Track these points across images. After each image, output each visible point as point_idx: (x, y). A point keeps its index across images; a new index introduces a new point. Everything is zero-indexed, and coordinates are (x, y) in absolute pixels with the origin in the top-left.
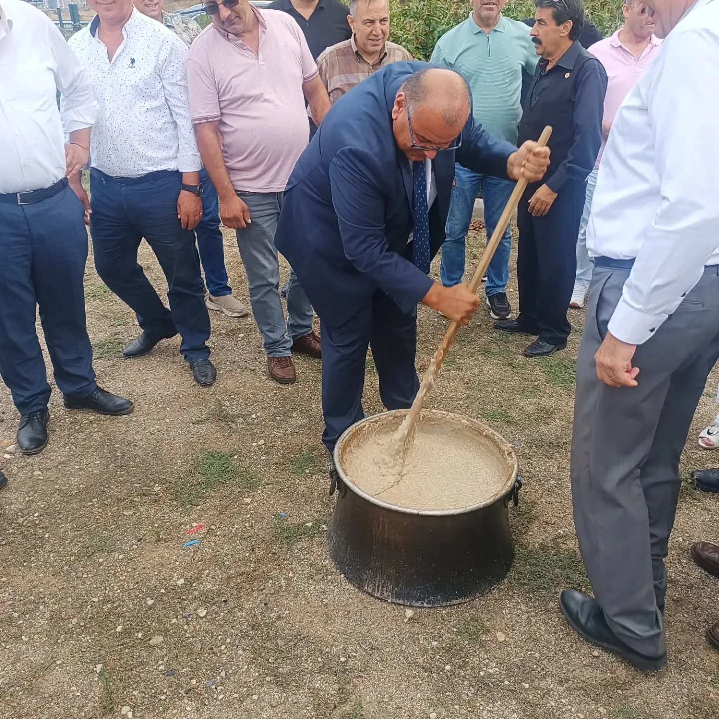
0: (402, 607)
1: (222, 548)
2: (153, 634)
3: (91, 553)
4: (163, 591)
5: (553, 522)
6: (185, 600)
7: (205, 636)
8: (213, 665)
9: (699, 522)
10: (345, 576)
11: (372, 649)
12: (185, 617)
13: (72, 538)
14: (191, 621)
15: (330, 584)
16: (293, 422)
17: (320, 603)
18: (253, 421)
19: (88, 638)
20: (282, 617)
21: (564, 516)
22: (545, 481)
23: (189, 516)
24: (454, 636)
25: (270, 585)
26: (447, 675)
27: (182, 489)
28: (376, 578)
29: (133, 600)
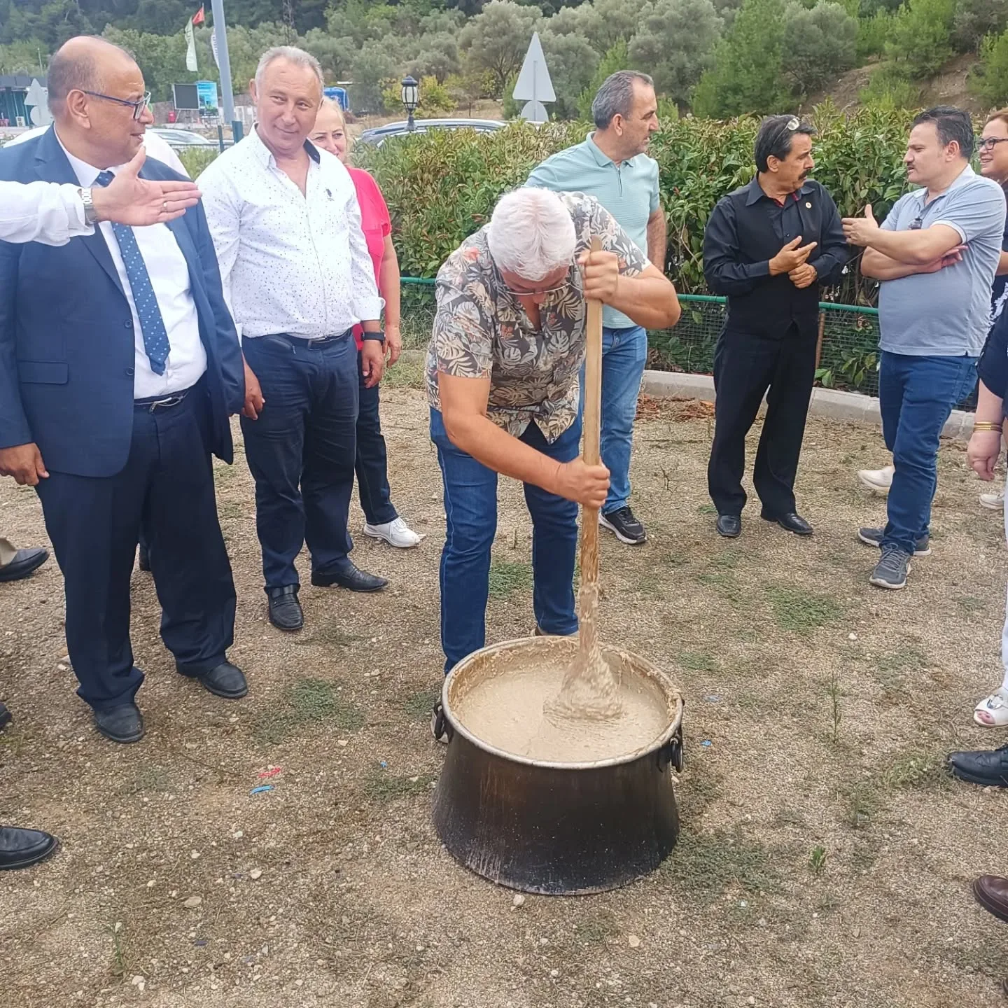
0: (512, 891)
1: (299, 799)
2: (191, 895)
3: (135, 790)
4: (214, 844)
5: (740, 804)
6: (238, 857)
7: (253, 903)
8: (255, 939)
9: (947, 821)
10: (446, 847)
11: (461, 939)
12: (234, 878)
13: (117, 771)
14: (240, 883)
15: (425, 854)
16: (423, 651)
17: (407, 877)
18: (373, 646)
19: (112, 890)
20: (354, 890)
21: (759, 797)
22: (743, 750)
23: (266, 756)
24: (572, 935)
25: (348, 849)
26: (551, 983)
27: (263, 722)
28: (482, 849)
29: (175, 850)
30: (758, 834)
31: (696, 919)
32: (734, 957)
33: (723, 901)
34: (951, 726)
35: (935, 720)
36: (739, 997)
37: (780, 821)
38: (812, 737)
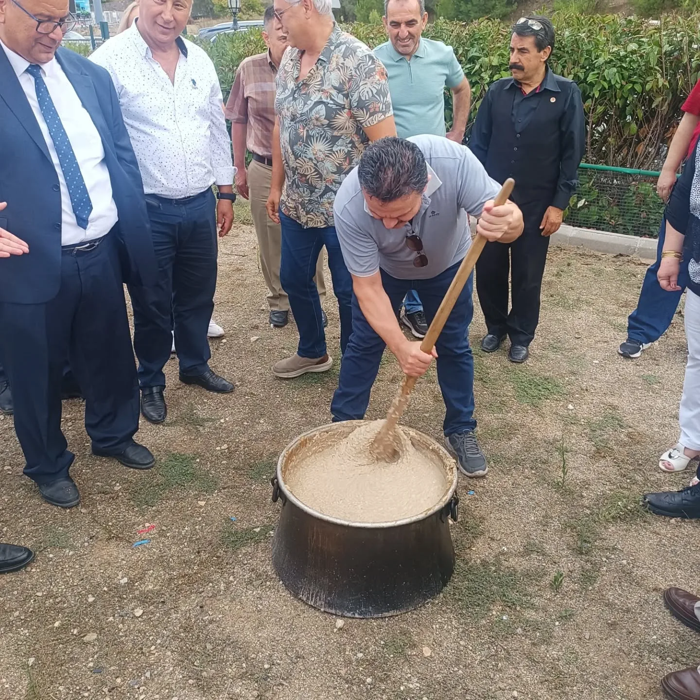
0: (334, 616)
1: (170, 550)
2: (88, 632)
3: (42, 549)
4: (105, 589)
5: (498, 539)
6: (125, 599)
7: (137, 636)
8: (139, 666)
9: (646, 546)
10: (283, 583)
11: (297, 657)
12: (122, 616)
13: (28, 533)
14: (126, 620)
15: (267, 590)
16: (259, 428)
17: (255, 609)
18: (221, 426)
19: (26, 631)
20: (215, 621)
21: (511, 533)
22: (498, 497)
23: (143, 516)
24: (380, 649)
25: (209, 589)
26: (367, 688)
27: (141, 489)
28: (310, 586)
29: (75, 596)
30: (513, 562)
31: (471, 632)
32: (500, 660)
33: (491, 616)
34: (644, 472)
35: (631, 468)
36: (506, 691)
37: (528, 551)
38: (546, 485)
